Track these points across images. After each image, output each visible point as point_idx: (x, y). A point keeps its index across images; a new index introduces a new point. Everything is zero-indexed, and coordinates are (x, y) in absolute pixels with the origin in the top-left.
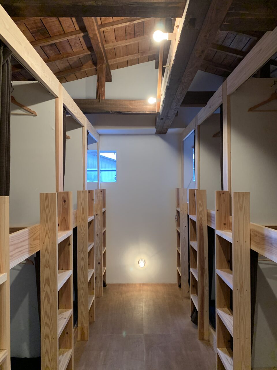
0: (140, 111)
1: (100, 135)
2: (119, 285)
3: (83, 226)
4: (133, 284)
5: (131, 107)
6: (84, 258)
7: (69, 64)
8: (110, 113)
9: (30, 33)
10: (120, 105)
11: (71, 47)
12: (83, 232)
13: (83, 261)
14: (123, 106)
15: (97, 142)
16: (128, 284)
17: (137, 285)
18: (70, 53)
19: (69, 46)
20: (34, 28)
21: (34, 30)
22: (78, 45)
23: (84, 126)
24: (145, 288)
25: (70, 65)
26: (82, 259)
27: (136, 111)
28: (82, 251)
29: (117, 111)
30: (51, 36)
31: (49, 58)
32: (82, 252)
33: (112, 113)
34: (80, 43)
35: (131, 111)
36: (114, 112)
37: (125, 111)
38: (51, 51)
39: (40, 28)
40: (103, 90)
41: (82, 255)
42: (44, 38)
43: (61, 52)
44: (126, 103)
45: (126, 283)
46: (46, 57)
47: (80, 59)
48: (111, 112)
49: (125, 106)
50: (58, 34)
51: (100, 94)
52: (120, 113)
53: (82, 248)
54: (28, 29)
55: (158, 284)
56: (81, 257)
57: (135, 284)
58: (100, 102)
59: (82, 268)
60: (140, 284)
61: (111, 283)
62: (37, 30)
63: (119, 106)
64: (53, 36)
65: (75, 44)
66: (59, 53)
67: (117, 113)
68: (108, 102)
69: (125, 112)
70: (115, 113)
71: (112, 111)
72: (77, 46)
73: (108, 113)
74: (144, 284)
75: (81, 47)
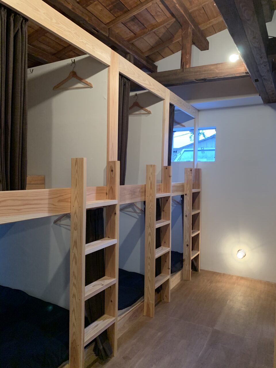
0: (227, 75)
1: (199, 111)
2: (214, 273)
3: (150, 201)
4: (230, 275)
5: (217, 71)
6: (151, 234)
7: (158, 38)
8: (193, 82)
9: (107, 11)
10: (205, 71)
11: (154, 17)
12: (151, 208)
13: (150, 236)
14: (209, 72)
15: (195, 118)
16: (224, 274)
17: (234, 278)
18: (155, 25)
19: (151, 17)
20: (110, 5)
21: (110, 6)
22: (160, 13)
23: (164, 99)
24: (242, 282)
25: (160, 38)
26: (150, 234)
27: (223, 75)
28: (150, 226)
29: (202, 78)
30: (129, 9)
31: (136, 35)
32: (150, 228)
33: (197, 81)
34: (161, 11)
35: (217, 77)
36: (199, 80)
37: (210, 77)
38: (135, 27)
39: (115, 4)
40: (187, 58)
41: (149, 231)
42: (123, 14)
43: (145, 26)
44: (212, 67)
45: (222, 272)
46: (132, 34)
47: (167, 29)
48: (195, 81)
49: (210, 72)
50: (135, 5)
51: (184, 63)
52: (205, 80)
53: (150, 223)
54: (105, 7)
55: (260, 282)
56: (149, 233)
57: (233, 276)
58: (183, 71)
59: (149, 243)
60: (238, 277)
61: (206, 270)
62: (114, 6)
63: (203, 72)
64: (130, 10)
65: (156, 13)
66: (144, 27)
67: (203, 81)
68: (192, 70)
69: (210, 79)
70: (201, 81)
71: (196, 79)
72: (159, 15)
73: (192, 82)
74: (242, 278)
75: (164, 15)
